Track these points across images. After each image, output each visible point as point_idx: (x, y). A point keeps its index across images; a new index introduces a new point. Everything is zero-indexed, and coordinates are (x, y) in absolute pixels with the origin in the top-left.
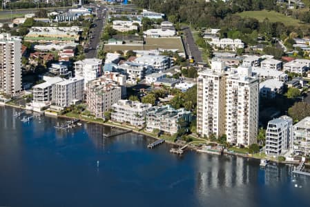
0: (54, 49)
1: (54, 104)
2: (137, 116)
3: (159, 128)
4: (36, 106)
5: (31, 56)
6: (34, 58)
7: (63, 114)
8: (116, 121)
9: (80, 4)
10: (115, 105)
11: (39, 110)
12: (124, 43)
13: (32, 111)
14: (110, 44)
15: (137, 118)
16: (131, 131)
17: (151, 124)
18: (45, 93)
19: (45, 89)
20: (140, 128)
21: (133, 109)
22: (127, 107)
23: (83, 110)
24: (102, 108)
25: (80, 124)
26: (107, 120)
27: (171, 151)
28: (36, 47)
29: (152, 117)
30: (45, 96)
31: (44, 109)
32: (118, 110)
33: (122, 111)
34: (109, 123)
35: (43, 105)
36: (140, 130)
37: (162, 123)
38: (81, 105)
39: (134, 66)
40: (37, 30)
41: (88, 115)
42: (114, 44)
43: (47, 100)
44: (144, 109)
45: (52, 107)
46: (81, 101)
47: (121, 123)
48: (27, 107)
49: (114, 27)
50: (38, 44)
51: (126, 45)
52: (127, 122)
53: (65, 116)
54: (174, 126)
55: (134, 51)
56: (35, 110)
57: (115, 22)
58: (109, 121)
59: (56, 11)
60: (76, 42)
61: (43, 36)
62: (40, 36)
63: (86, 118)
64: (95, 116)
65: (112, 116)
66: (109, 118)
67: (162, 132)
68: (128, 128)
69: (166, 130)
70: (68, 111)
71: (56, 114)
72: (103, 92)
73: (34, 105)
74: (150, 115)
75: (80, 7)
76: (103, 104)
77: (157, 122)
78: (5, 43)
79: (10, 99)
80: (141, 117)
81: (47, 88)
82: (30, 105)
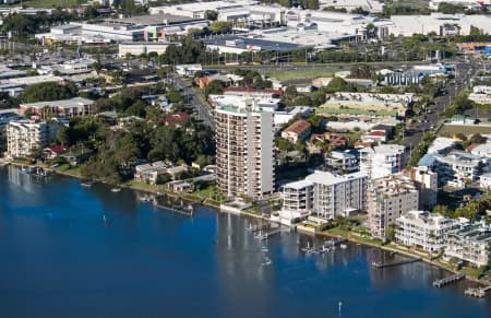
0: (357, 129)
1: (314, 214)
2: (432, 236)
3: (461, 257)
4: (286, 217)
5: (312, 139)
6: (315, 141)
7: (324, 230)
8: (402, 244)
9: (437, 57)
10: (403, 218)
11: (288, 223)
12: (477, 122)
13: (279, 224)
14: (454, 123)
15: (431, 240)
16: (421, 260)
17: (451, 249)
18: (301, 196)
19: (301, 190)
20: (435, 255)
21: (427, 226)
22: (419, 222)
23: (358, 224)
24: (383, 222)
25: (343, 246)
26: (388, 242)
27: (466, 292)
28: (330, 124)
29: (454, 239)
30: (301, 202)
31: (297, 221)
32: (405, 227)
33: (412, 229)
34: (392, 246)
35: (297, 214)
36: (433, 259)
37: (467, 249)
38: (359, 217)
39: (466, 159)
40: (342, 98)
41: (362, 233)
42: (461, 123)
43: (304, 207)
44: (445, 226)
45: (311, 218)
46: (359, 211)
47: (409, 247)
48: (273, 218)
49: (472, 97)
50: (336, 119)
51: (480, 125)
52: (418, 246)
53: (326, 233)
54: (483, 253)
55: (484, 136)
56: (283, 222)
57: (476, 89)
58: (393, 243)
59: (390, 68)
60: (399, 118)
61: (347, 108)
62: (342, 107)
63: (356, 238)
64: (370, 235)
65: (396, 236)
66: (391, 238)
67: (465, 263)
68: (418, 255)
69: (471, 260)
70: (333, 226)
71: (313, 230)
72: (387, 197)
73: (283, 215)
74: (450, 236)
75: (434, 62)
76: (383, 216)
77: (460, 248)
78: (245, 115)
79: (250, 204)
80: (437, 238)
81: (304, 189)
82: (277, 215)
